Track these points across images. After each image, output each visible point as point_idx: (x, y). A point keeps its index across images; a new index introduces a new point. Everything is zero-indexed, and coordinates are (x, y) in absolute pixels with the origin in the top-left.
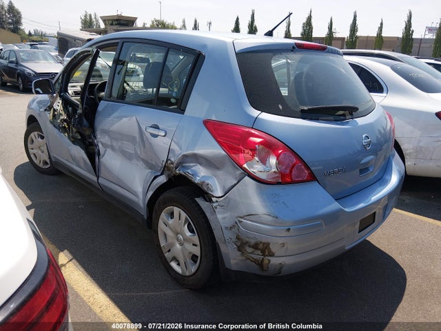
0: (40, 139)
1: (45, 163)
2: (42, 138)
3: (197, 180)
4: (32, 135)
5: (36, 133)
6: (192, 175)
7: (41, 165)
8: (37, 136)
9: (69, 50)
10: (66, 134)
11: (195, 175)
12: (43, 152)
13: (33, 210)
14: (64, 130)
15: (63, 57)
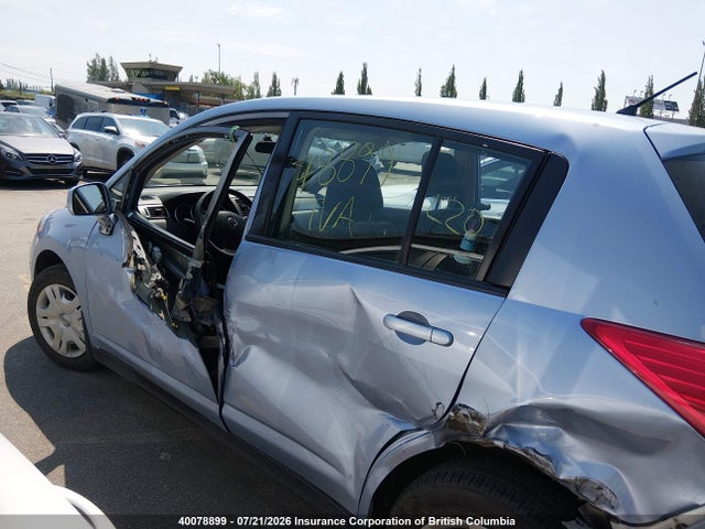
0: (64, 300)
1: (73, 347)
2: (70, 297)
3: (565, 474)
4: (48, 290)
5: (56, 287)
6: (549, 458)
7: (62, 351)
8: (57, 293)
9: (78, 117)
10: (162, 315)
11: (556, 457)
12: (68, 325)
13: (60, 470)
14: (157, 304)
15: (65, 128)
